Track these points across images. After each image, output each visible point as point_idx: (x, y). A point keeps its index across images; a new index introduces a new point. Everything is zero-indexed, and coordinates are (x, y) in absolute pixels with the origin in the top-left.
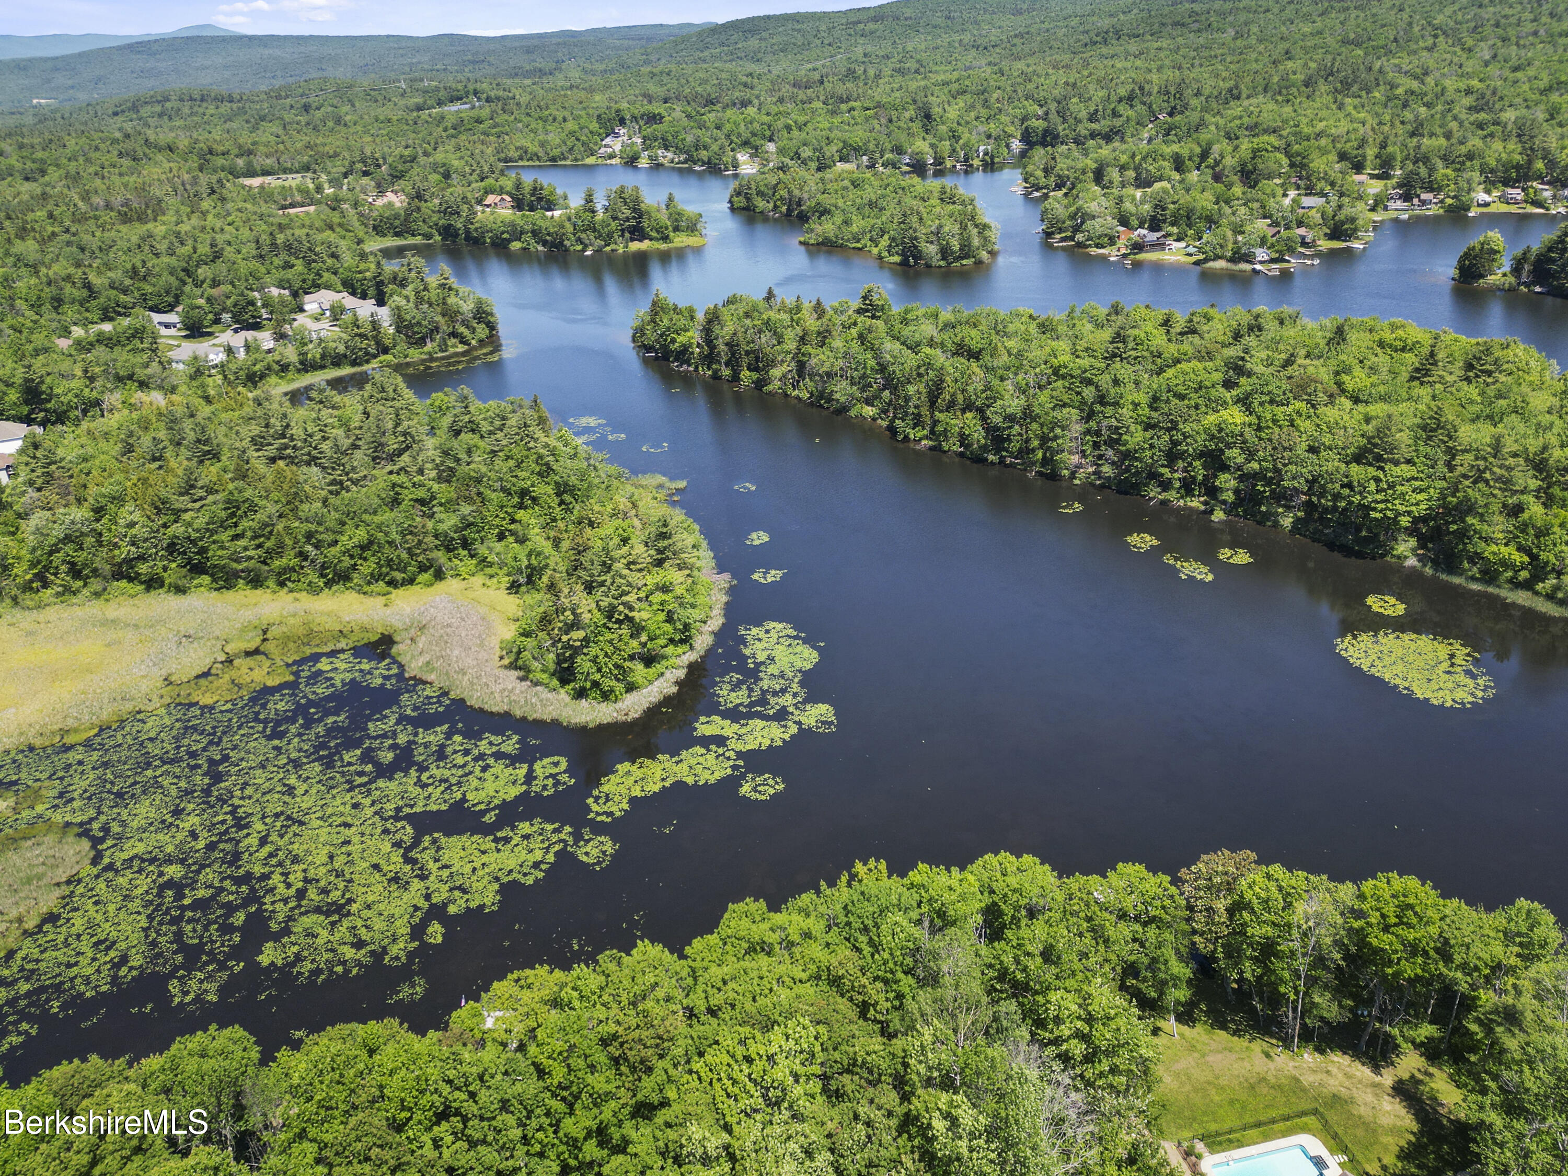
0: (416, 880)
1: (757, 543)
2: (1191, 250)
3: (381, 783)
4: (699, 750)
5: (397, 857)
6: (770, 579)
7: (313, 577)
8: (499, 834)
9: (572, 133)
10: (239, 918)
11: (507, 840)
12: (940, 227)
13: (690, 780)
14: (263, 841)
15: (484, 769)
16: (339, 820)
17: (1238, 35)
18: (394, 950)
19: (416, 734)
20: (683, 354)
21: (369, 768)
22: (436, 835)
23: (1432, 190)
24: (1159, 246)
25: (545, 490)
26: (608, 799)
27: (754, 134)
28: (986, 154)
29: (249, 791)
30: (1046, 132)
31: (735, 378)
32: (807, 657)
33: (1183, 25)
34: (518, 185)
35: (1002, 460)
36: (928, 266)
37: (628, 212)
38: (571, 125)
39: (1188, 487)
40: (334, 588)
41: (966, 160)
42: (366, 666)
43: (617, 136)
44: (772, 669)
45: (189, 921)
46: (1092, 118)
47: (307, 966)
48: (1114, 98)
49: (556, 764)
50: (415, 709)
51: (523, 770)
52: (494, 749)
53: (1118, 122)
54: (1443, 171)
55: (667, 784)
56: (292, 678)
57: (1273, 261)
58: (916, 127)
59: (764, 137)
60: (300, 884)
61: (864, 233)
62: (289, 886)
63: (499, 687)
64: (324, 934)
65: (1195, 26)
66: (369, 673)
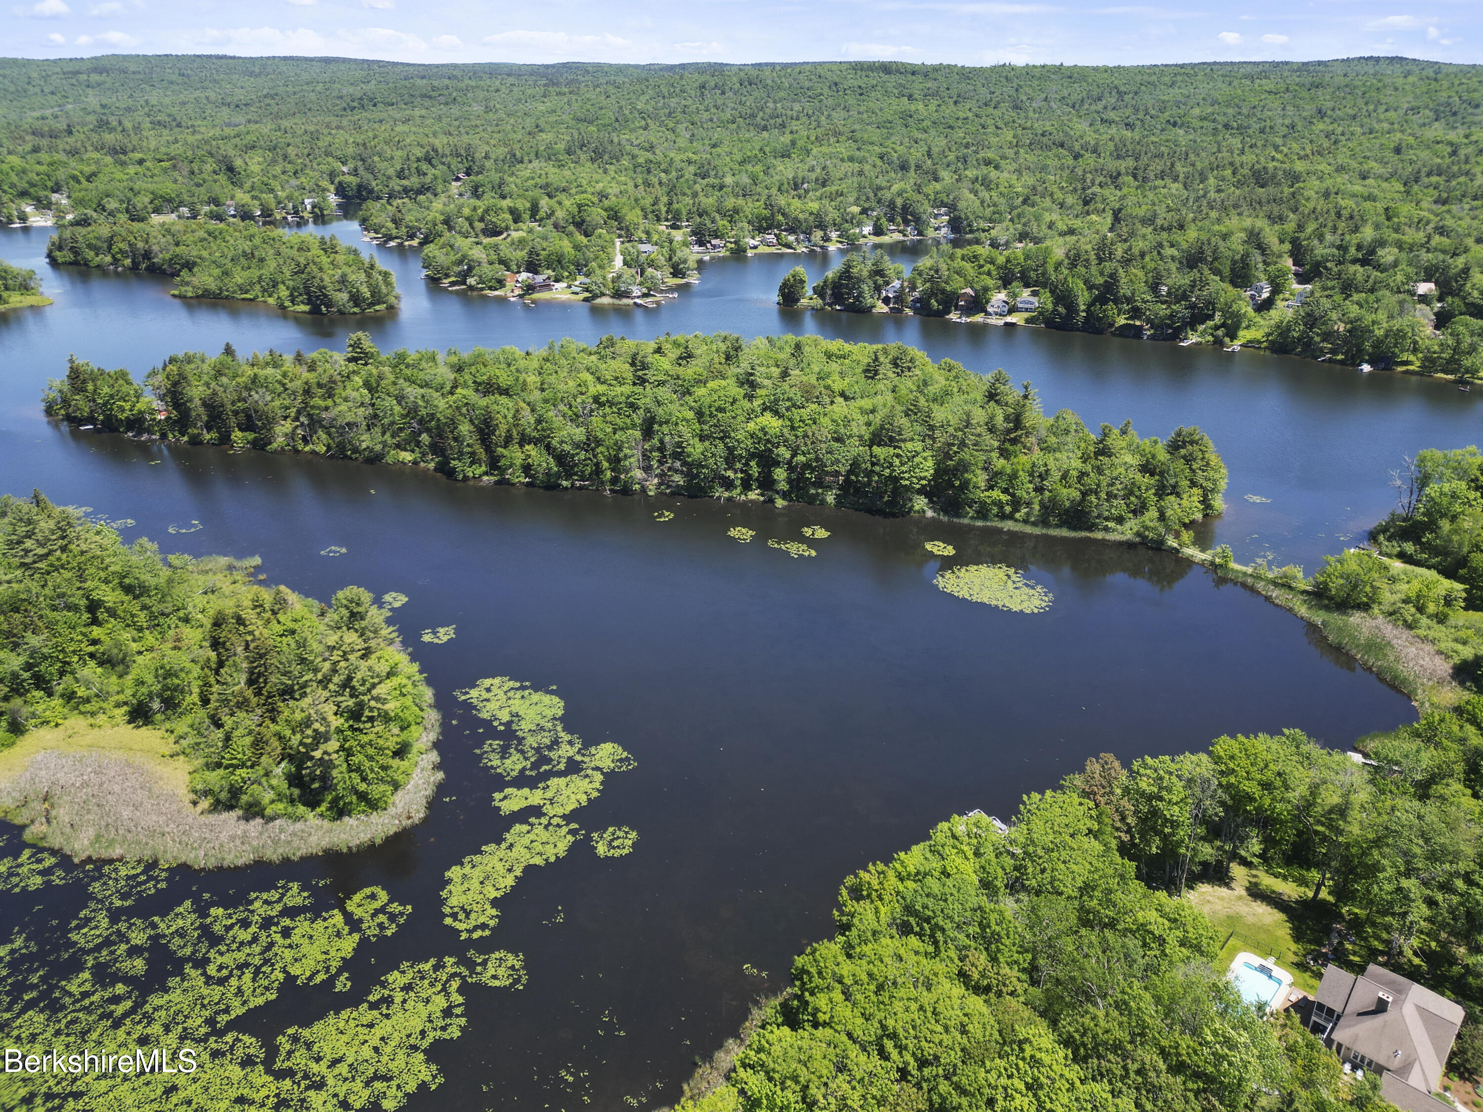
0: (311, 1093)
2: (574, 289)
4: (518, 828)
5: (259, 1077)
6: (445, 639)
8: (371, 998)
11: (388, 1001)
12: (345, 275)
13: (538, 861)
15: (286, 933)
17: (488, 110)
19: (154, 926)
20: (137, 423)
21: (120, 989)
22: (290, 1031)
23: (717, 237)
24: (546, 287)
26: (468, 914)
28: (314, 207)
30: (360, 187)
31: (224, 441)
32: (549, 703)
33: (430, 97)
35: (573, 485)
36: (341, 313)
41: (295, 213)
44: (526, 725)
46: (401, 175)
48: (413, 158)
49: (373, 897)
50: (124, 897)
51: (338, 919)
52: (279, 907)
53: (428, 179)
54: (722, 223)
55: (518, 873)
57: (645, 295)
61: (250, 284)
63: (224, 837)
65: (442, 99)
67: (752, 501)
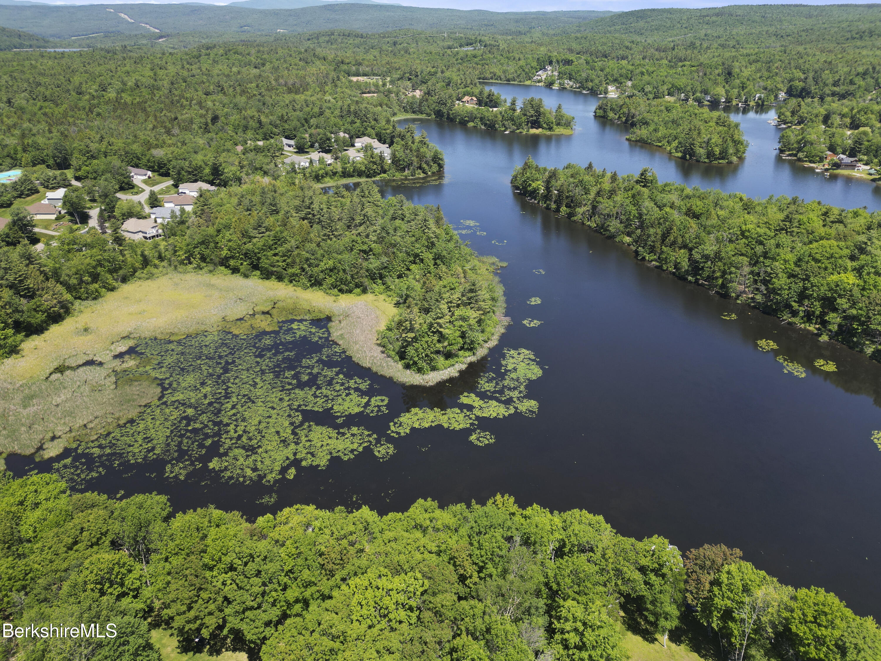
0: (293, 444)
1: (533, 303)
2: (873, 171)
3: (297, 391)
4: (457, 410)
5: (289, 430)
6: (532, 325)
7: (305, 281)
8: (341, 430)
9: (521, 67)
10: (208, 442)
11: (343, 434)
12: (710, 139)
13: (446, 425)
14: (233, 407)
15: (347, 395)
16: (271, 405)
18: (269, 477)
19: (323, 370)
20: (534, 193)
21: (295, 382)
22: (311, 423)
24: (852, 166)
25: (428, 256)
26: (400, 425)
27: (621, 76)
28: (760, 99)
29: (237, 381)
30: (803, 89)
31: (558, 210)
32: (536, 372)
34: (481, 93)
35: (697, 281)
36: (698, 161)
37: (533, 112)
38: (522, 63)
39: (809, 317)
40: (314, 288)
41: (746, 101)
42: (313, 330)
43: (546, 70)
44: (513, 375)
45: (187, 438)
46: (836, 84)
47: (228, 474)
48: (853, 73)
49: (382, 401)
50: (327, 357)
51: (365, 400)
52: (356, 385)
53: (852, 88)
55: (433, 425)
56: (278, 329)
58: (720, 79)
59: (627, 78)
60: (241, 433)
61: (664, 138)
62: (236, 432)
63: (370, 354)
64: (242, 460)
66: (314, 334)
67: (808, 330)
